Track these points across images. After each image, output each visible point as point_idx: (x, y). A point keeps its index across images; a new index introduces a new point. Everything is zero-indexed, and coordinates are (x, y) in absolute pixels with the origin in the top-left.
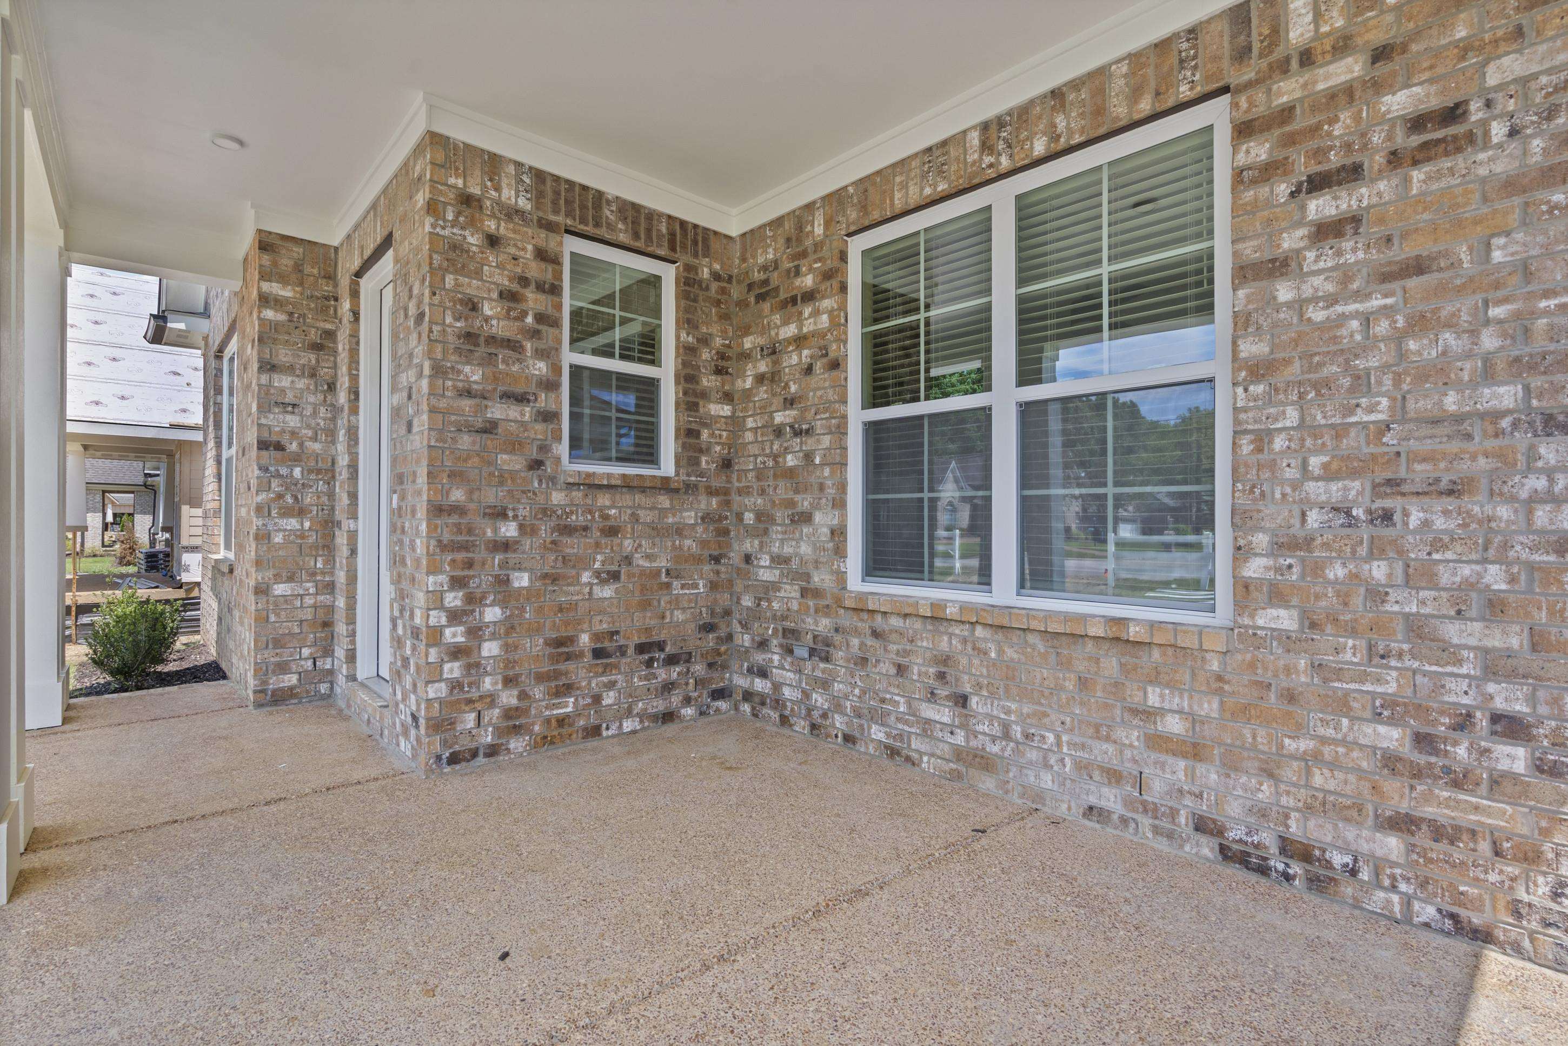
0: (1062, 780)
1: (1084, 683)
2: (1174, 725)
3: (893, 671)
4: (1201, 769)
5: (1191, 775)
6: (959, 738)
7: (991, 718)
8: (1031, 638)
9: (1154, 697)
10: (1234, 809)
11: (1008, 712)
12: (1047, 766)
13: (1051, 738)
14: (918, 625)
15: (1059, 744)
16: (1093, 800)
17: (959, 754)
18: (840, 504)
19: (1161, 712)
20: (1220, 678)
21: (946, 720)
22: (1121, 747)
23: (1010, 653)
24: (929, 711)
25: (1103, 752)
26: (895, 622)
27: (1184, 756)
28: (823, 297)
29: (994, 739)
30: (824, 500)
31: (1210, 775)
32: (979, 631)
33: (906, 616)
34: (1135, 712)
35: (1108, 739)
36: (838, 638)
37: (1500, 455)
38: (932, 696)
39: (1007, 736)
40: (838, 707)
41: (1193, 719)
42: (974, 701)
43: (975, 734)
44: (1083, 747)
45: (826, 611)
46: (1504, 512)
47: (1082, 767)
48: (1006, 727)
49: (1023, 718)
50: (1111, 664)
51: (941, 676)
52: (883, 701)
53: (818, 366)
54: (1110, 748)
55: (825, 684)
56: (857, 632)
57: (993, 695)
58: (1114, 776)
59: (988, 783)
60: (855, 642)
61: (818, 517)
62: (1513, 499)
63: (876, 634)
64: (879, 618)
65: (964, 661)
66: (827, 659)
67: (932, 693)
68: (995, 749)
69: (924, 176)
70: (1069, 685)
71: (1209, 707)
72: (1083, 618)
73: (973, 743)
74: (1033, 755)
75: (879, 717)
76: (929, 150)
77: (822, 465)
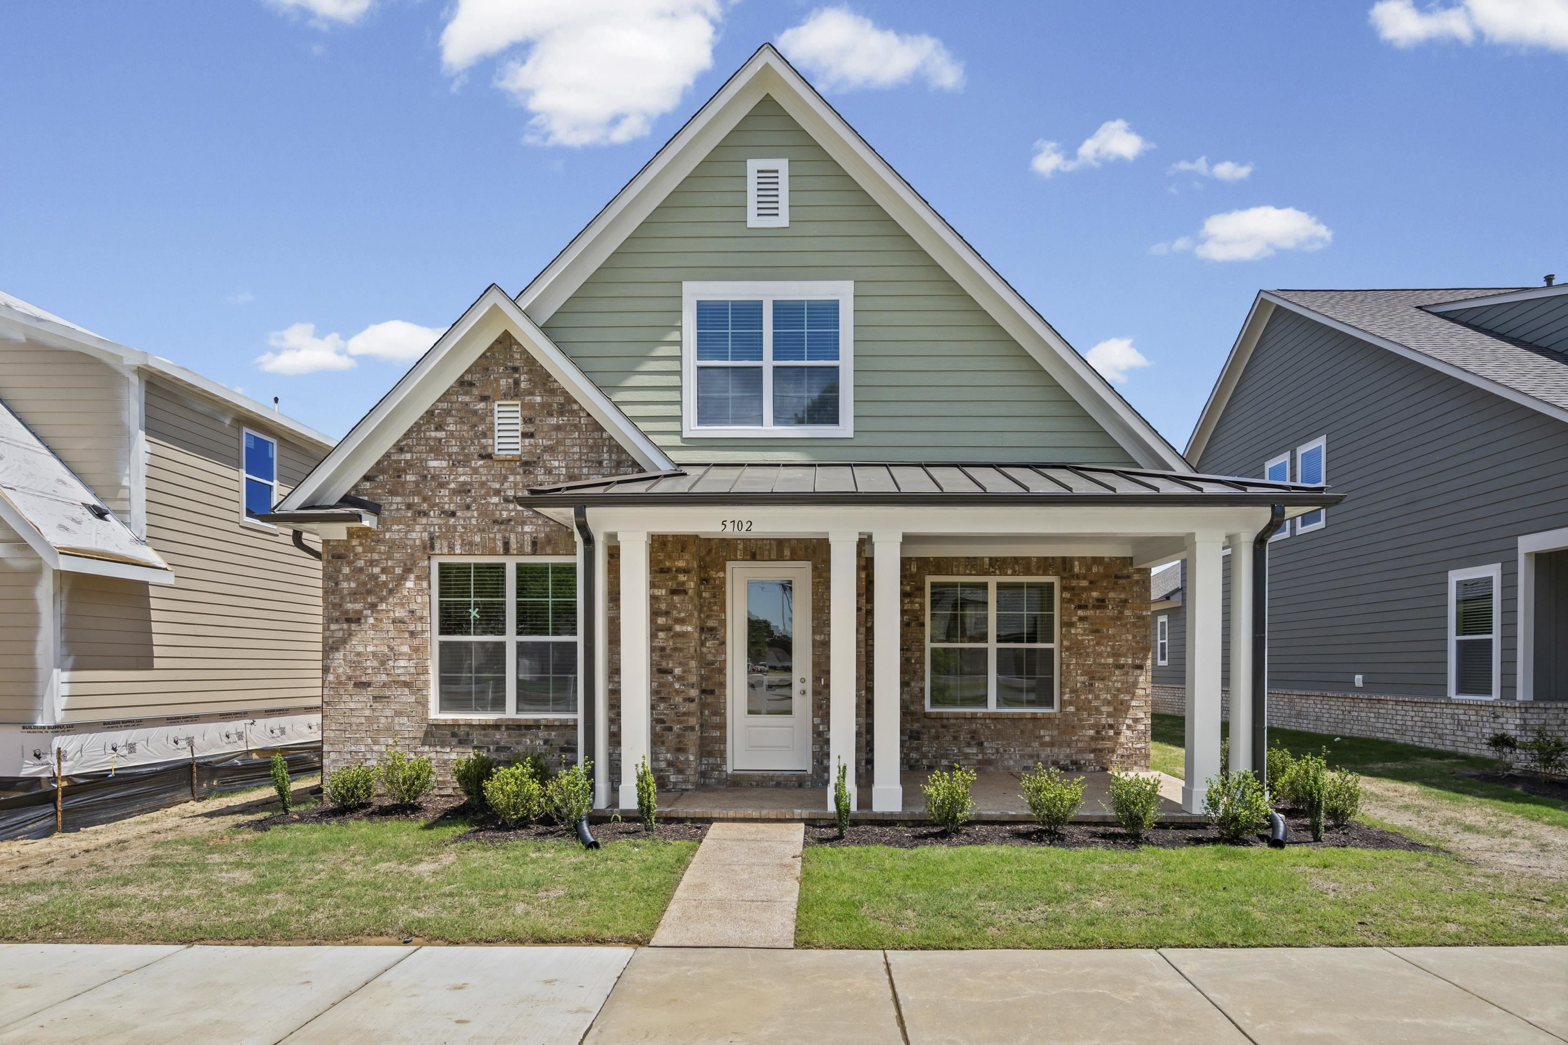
0: (1015, 761)
1: (1022, 732)
2: (1047, 739)
3: (951, 739)
4: (1053, 749)
5: (1051, 751)
6: (980, 757)
7: (992, 748)
8: (1006, 721)
9: (1042, 733)
10: (1061, 757)
11: (998, 744)
12: (1011, 758)
13: (1012, 749)
14: (963, 721)
15: (1015, 751)
16: (1025, 764)
17: (979, 762)
18: (923, 679)
19: (1044, 736)
20: (1058, 725)
21: (975, 752)
22: (1033, 748)
23: (999, 726)
24: (968, 750)
25: (1028, 750)
26: (952, 721)
27: (1049, 746)
28: (916, 597)
29: (993, 754)
30: (916, 678)
31: (1056, 750)
32: (988, 721)
33: (957, 719)
34: (1037, 737)
35: (1030, 746)
36: (924, 730)
37: (1109, 672)
38: (969, 745)
39: (997, 751)
40: (924, 756)
41: (1052, 736)
42: (985, 744)
43: (986, 754)
44: (1022, 750)
45: (918, 720)
46: (1110, 684)
47: (1021, 756)
48: (997, 750)
49: (1003, 746)
50: (1030, 726)
51: (972, 738)
52: (947, 750)
53: (913, 624)
54: (1030, 749)
55: (917, 749)
56: (934, 727)
57: (993, 741)
58: (1031, 756)
59: (991, 769)
60: (933, 731)
61: (913, 684)
62: (1111, 681)
63: (943, 726)
64: (945, 721)
65: (982, 731)
66: (918, 739)
67: (969, 744)
68: (994, 757)
69: (967, 566)
70: (1018, 733)
71: (1056, 733)
72: (1025, 713)
73: (985, 757)
74: (1006, 756)
75: (946, 757)
76: (968, 558)
77: (915, 663)
